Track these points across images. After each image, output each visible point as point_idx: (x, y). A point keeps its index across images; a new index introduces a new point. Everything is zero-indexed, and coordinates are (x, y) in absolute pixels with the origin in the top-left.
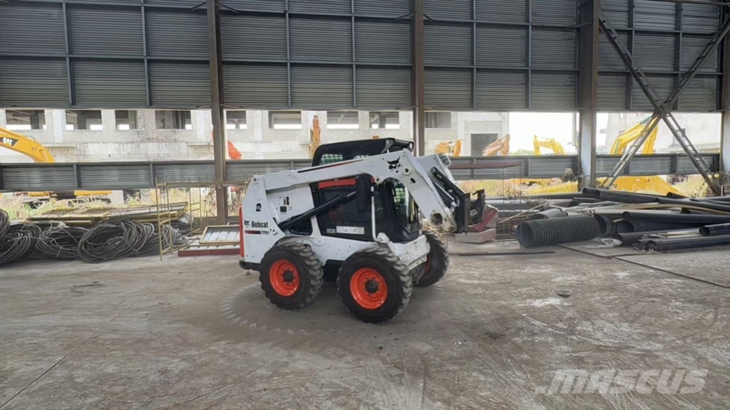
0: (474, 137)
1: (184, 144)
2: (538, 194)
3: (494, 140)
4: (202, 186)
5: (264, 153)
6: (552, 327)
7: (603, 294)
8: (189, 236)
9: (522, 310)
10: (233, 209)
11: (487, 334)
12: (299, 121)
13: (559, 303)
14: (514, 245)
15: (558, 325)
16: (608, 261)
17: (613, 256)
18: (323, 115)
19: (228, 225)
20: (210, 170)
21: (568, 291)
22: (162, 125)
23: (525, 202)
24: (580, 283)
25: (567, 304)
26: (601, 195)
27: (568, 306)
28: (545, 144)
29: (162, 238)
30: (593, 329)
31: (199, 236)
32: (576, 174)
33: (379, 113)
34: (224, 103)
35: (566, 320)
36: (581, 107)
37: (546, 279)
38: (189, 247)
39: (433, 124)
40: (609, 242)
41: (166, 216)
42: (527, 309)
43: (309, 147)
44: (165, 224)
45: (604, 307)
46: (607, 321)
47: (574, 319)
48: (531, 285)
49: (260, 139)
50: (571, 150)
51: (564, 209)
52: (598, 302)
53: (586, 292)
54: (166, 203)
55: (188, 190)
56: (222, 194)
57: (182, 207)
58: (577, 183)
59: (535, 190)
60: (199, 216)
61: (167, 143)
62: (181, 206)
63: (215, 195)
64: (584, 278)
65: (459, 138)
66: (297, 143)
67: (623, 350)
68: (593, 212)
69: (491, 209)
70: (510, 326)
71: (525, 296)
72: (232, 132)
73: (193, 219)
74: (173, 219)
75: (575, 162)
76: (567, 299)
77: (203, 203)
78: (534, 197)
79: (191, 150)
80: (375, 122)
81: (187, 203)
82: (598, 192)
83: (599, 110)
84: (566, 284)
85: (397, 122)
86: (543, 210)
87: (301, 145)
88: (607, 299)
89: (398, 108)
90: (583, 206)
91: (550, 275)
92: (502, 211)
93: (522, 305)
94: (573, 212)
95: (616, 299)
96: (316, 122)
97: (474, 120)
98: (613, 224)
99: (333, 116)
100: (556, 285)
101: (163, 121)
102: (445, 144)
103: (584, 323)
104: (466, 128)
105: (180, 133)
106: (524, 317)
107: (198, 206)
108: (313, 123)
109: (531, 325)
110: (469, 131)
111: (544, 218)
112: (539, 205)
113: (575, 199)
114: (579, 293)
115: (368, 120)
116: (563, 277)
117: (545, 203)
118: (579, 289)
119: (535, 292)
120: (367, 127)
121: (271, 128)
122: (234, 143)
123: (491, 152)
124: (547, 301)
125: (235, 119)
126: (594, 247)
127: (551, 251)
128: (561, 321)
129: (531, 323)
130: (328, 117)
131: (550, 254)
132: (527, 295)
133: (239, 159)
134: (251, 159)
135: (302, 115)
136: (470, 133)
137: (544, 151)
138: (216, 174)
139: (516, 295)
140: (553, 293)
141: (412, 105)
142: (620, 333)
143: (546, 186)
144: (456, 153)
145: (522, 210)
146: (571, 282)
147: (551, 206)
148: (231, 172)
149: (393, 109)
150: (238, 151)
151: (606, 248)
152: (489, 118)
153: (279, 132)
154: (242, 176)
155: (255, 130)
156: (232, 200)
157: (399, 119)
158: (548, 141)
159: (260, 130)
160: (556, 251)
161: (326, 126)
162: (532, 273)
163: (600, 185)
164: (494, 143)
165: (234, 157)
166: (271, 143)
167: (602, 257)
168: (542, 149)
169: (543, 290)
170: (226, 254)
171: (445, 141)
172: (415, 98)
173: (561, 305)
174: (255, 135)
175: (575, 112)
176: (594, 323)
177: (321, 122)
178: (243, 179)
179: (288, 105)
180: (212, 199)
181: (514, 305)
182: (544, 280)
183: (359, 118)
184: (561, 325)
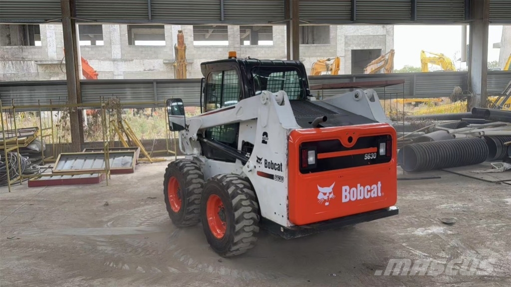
0: (355, 53)
1: (33, 62)
2: (424, 115)
3: (377, 56)
4: (54, 109)
5: (124, 72)
6: (434, 257)
7: (489, 221)
8: (41, 165)
9: (402, 239)
10: (89, 134)
11: (364, 265)
12: (162, 37)
13: (442, 231)
15: (440, 255)
16: (498, 186)
17: (503, 181)
18: (189, 29)
19: (83, 152)
20: (63, 92)
21: (452, 219)
22: (7, 41)
23: (410, 123)
24: (465, 210)
25: (451, 232)
26: (491, 116)
27: (450, 234)
28: (433, 61)
29: (10, 168)
30: (477, 258)
31: (52, 165)
32: (466, 93)
33: (251, 28)
34: (75, 16)
35: (449, 249)
36: (471, 19)
37: (430, 206)
38: (40, 177)
39: (310, 40)
40: (499, 166)
41: (14, 143)
42: (408, 239)
43: (174, 66)
44: (12, 151)
45: (490, 235)
46: (493, 249)
47: (458, 248)
48: (413, 213)
49: (119, 56)
51: (451, 131)
52: (484, 229)
53: (472, 220)
54: (14, 128)
55: (39, 115)
56: (77, 117)
57: (32, 133)
58: (466, 103)
59: (422, 111)
60: (52, 142)
61: (14, 62)
62: (30, 131)
63: (68, 118)
64: (470, 205)
65: (338, 55)
66: (161, 61)
67: (507, 280)
68: (482, 133)
70: (388, 256)
71: (405, 225)
72: (87, 49)
73: (44, 146)
74: (22, 146)
75: (464, 79)
76: (451, 227)
77: (55, 129)
79: (41, 70)
80: (247, 39)
81: (37, 128)
82: (488, 112)
83: (491, 22)
84: (451, 212)
85: (270, 38)
86: (428, 132)
87: (164, 63)
88: (494, 227)
89: (269, 22)
90: (471, 127)
91: (434, 201)
93: (403, 234)
94: (461, 134)
95: (503, 226)
96: (181, 38)
97: (355, 34)
98: (503, 146)
99: (200, 32)
100: (439, 212)
101: (9, 36)
102: (323, 62)
103: (468, 252)
104: (346, 43)
105: (28, 51)
106: (404, 247)
107: (49, 131)
108: (178, 39)
109: (412, 255)
110: (350, 46)
111: (429, 141)
112: (424, 127)
113: (464, 120)
114: (464, 220)
115: (239, 36)
116: (448, 204)
117: (430, 124)
118: (465, 216)
119: (417, 220)
120: (238, 44)
121: (131, 44)
122: (88, 61)
123: (374, 69)
124: (429, 229)
125: (90, 35)
126: (482, 171)
127: (436, 176)
128: (444, 250)
129: (412, 253)
130: (194, 32)
131: (435, 179)
132: (407, 222)
133: (96, 79)
134: (110, 79)
135: (165, 30)
136: (350, 48)
137: (433, 68)
138: (69, 96)
139: (396, 224)
140: (436, 221)
141: (285, 18)
142: (505, 262)
143: (434, 106)
144: (335, 71)
145: (405, 133)
146: (456, 209)
147: (437, 127)
148: (85, 94)
149: (265, 23)
150: (95, 70)
151: (495, 172)
152: (372, 32)
153: (141, 49)
154: (98, 98)
155: (113, 47)
156: (88, 124)
157: (272, 34)
158: (437, 56)
159: (118, 46)
160: (442, 176)
161: (192, 42)
162: (414, 200)
163: (492, 104)
164: (377, 59)
165: (89, 76)
166: (131, 62)
167: (491, 182)
168: (430, 65)
169: (425, 218)
170: (82, 184)
171: (322, 58)
172: (289, 10)
173: (444, 234)
174: (112, 53)
175: (466, 24)
176: (479, 252)
177: (187, 38)
178: (99, 102)
179: (148, 18)
180: (66, 124)
181: (393, 234)
182: (427, 207)
183: (229, 33)
184: (443, 254)
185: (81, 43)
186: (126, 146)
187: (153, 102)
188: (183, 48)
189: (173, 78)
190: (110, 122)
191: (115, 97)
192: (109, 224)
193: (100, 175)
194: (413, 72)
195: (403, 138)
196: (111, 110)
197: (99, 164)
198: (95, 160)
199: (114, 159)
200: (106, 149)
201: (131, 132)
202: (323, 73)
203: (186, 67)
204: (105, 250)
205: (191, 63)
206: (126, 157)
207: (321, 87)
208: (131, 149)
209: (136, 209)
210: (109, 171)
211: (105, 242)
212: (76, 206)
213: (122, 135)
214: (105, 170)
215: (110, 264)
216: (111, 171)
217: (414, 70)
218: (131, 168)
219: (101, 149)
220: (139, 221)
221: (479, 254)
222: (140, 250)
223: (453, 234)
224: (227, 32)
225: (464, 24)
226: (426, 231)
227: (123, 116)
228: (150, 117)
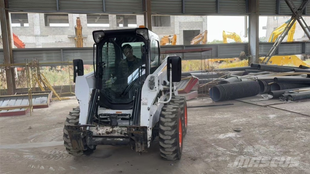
0: (185, 32)
2: (224, 68)
3: (198, 34)
5: (42, 43)
6: (229, 151)
7: (260, 129)
9: (212, 141)
11: (189, 157)
12: (67, 21)
13: (234, 136)
14: (208, 101)
15: (233, 150)
16: (266, 108)
17: (268, 105)
18: (83, 17)
19: (15, 95)
20: (0, 57)
21: (240, 128)
23: (216, 73)
24: (247, 123)
25: (239, 136)
26: (261, 68)
27: (239, 137)
28: (229, 37)
30: (253, 150)
32: (247, 55)
33: (123, 16)
34: (8, 8)
35: (238, 146)
36: (250, 12)
37: (228, 121)
39: (159, 24)
40: (266, 97)
42: (215, 141)
43: (75, 39)
45: (260, 137)
46: (262, 145)
47: (243, 145)
48: (218, 126)
49: (39, 33)
50: (245, 40)
51: (239, 77)
52: (258, 133)
53: (251, 128)
56: (10, 73)
58: (247, 61)
59: (223, 66)
63: (5, 74)
64: (250, 119)
65: (176, 33)
66: (66, 36)
68: (256, 78)
69: (195, 78)
70: (204, 152)
71: (214, 132)
72: (18, 29)
75: (246, 47)
76: (239, 133)
78: (222, 70)
80: (121, 23)
82: (259, 66)
83: (260, 15)
84: (239, 124)
86: (227, 78)
87: (68, 38)
88: (263, 132)
89: (134, 13)
90: (250, 75)
91: (230, 118)
92: (201, 79)
93: (212, 138)
94: (245, 79)
95: (268, 131)
96: (78, 22)
97: (185, 21)
98: (268, 85)
99: (91, 18)
100: (233, 124)
102: (167, 37)
103: (249, 147)
104: (180, 26)
106: (213, 146)
108: (77, 22)
109: (217, 151)
110: (182, 28)
111: (227, 83)
112: (224, 75)
113: (246, 71)
114: (247, 129)
115: (116, 21)
116: (238, 119)
117: (228, 73)
118: (247, 126)
119: (220, 129)
120: (115, 26)
121: (47, 26)
122: (18, 36)
123: (196, 42)
124: (227, 135)
125: (20, 20)
126: (257, 100)
127: (231, 103)
128: (235, 147)
129: (217, 149)
130: (87, 18)
131: (231, 105)
132: (215, 131)
133: (24, 48)
134: (33, 48)
135: (69, 17)
136: (183, 29)
137: (230, 41)
138: (5, 59)
139: (208, 132)
140: (231, 130)
141: (143, 11)
142: (269, 152)
143: (230, 63)
144: (174, 43)
145: (213, 79)
146: (242, 122)
147: (231, 75)
148: (16, 58)
149: (132, 14)
150: (23, 42)
151: (264, 100)
152: (195, 20)
153: (53, 29)
154: (24, 60)
155: (35, 27)
156: (18, 77)
157: (136, 21)
158: (232, 34)
159: (38, 27)
160: (234, 103)
161: (86, 25)
162: (219, 118)
163: (262, 61)
164: (198, 36)
165: (19, 46)
166: (47, 37)
167: (261, 106)
168: (228, 39)
169: (225, 128)
170: (14, 115)
171: (166, 35)
172: (145, 6)
173: (235, 137)
174: (35, 31)
175: (246, 15)
176: (254, 147)
177: (83, 22)
178: (25, 62)
179: (57, 9)
180: (3, 77)
181: (207, 138)
182: (226, 122)
183: (110, 19)
184: (235, 149)
185: (12, 25)
186: (43, 90)
187: (61, 62)
188: (80, 28)
189: (75, 47)
190: (32, 75)
191: (35, 59)
192: (31, 141)
193: (26, 109)
194: (219, 43)
195: (212, 82)
196: (33, 68)
197: (25, 102)
198: (23, 100)
199: (35, 99)
200: (30, 93)
201: (47, 81)
202: (167, 44)
203: (82, 40)
204: (29, 157)
205: (86, 38)
206: (43, 97)
207: (164, 52)
208: (46, 92)
209: (50, 130)
210: (32, 107)
211: (29, 152)
212: (10, 130)
213: (41, 83)
214: (30, 106)
215: (31, 166)
216: (34, 106)
217: (219, 42)
218: (47, 104)
219: (27, 93)
220: (51, 138)
221: (254, 148)
222: (51, 157)
223: (240, 137)
224: (108, 19)
225: (245, 15)
226: (225, 136)
227: (41, 71)
228: (60, 72)
